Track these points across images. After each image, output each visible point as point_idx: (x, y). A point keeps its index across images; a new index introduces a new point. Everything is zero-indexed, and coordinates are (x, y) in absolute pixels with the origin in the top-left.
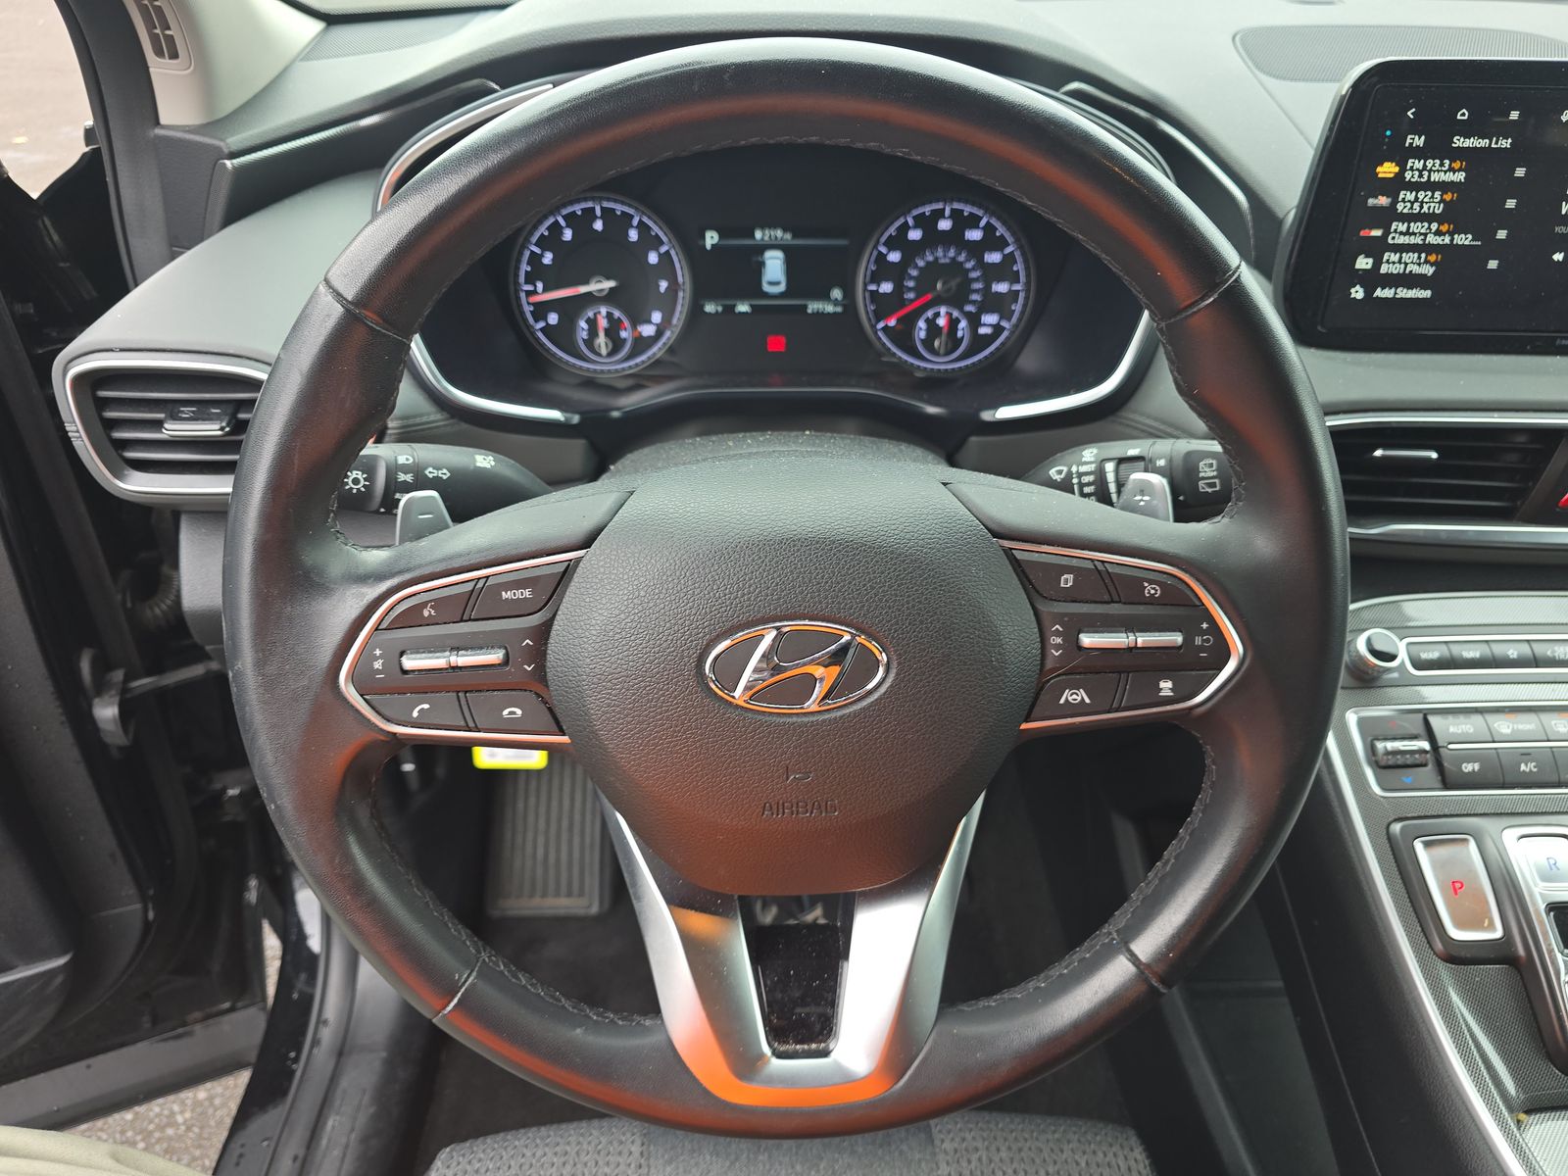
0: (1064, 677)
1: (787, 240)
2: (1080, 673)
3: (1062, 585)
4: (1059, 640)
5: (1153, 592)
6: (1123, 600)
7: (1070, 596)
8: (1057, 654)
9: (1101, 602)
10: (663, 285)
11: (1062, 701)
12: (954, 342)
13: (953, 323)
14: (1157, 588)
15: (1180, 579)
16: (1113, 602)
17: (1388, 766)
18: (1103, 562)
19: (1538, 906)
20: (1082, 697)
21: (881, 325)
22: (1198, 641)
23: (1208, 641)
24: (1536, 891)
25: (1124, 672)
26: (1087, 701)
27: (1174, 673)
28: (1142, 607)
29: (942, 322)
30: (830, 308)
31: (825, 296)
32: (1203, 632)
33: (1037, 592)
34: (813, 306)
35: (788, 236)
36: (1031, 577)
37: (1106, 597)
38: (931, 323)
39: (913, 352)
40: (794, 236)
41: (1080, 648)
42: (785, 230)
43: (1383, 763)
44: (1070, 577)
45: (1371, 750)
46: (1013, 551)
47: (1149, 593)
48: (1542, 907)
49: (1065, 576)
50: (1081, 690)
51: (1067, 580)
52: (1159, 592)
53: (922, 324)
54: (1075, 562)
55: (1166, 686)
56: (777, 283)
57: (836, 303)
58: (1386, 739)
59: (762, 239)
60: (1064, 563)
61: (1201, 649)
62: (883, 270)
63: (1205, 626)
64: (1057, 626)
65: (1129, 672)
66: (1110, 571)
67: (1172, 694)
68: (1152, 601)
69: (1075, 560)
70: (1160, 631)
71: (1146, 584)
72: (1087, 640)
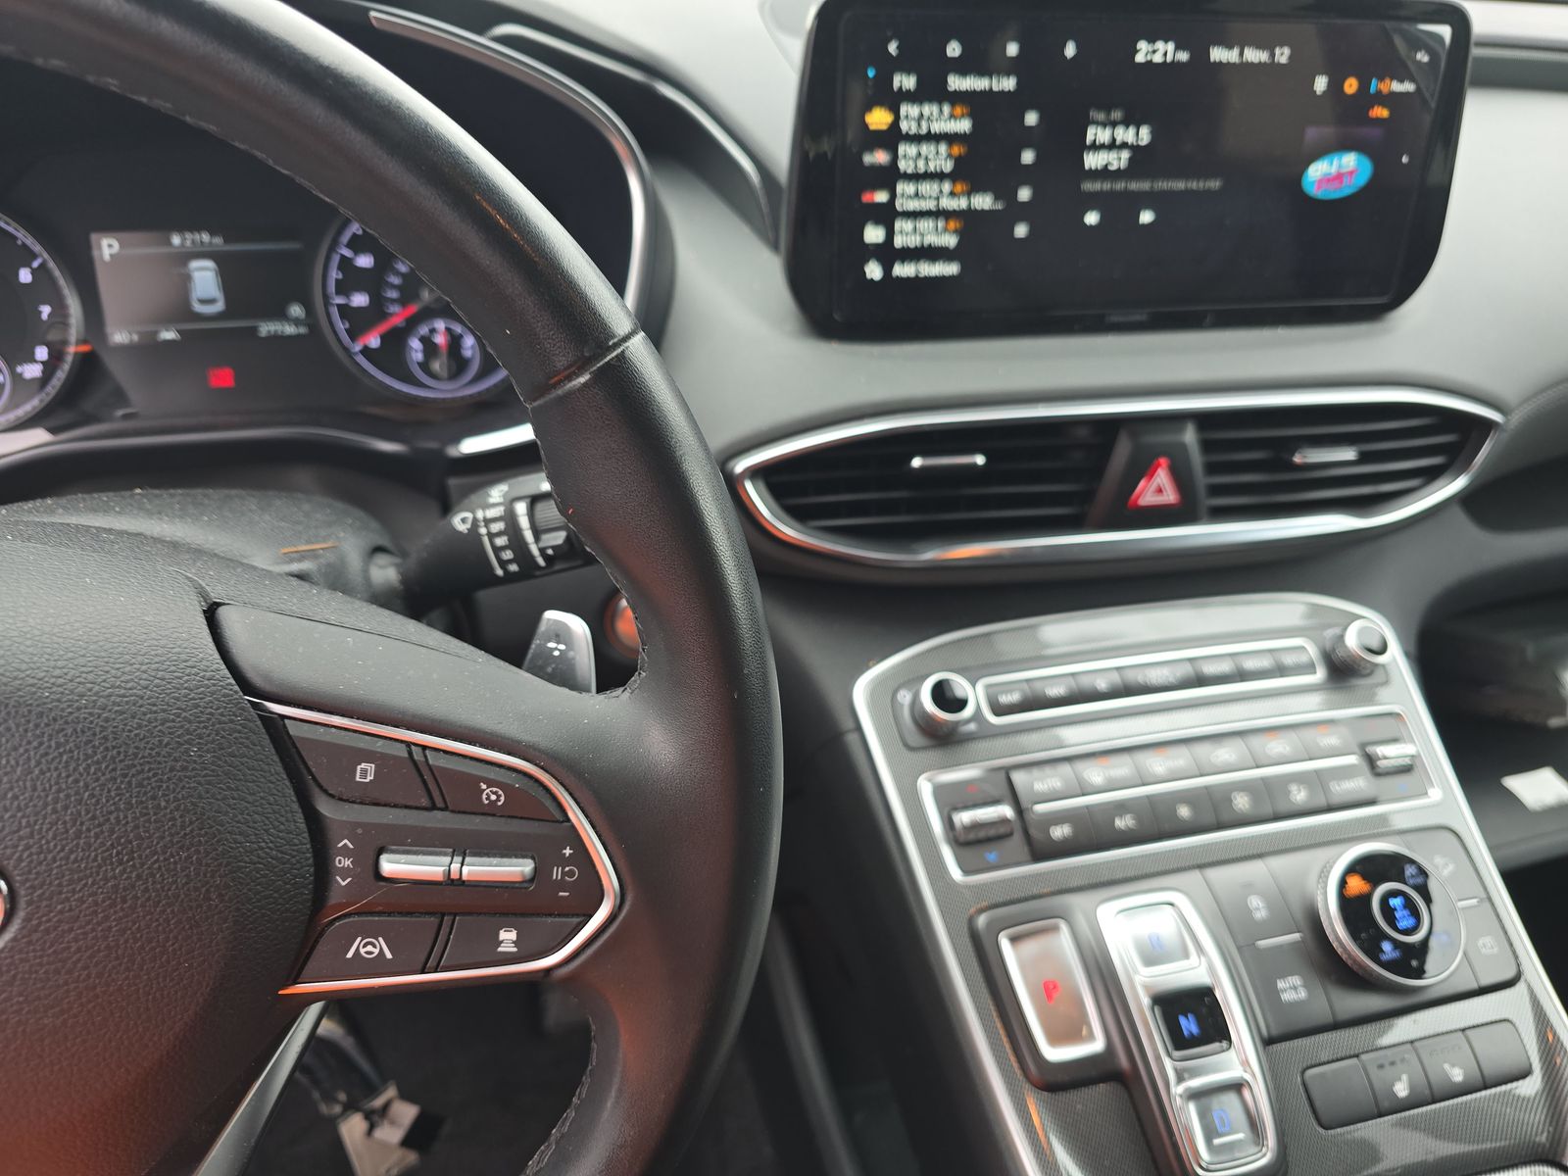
0: (356, 918)
1: (217, 245)
2: (379, 914)
3: (358, 779)
4: (347, 863)
5: (493, 797)
6: (450, 808)
7: (366, 797)
8: (344, 884)
9: (417, 808)
10: (46, 310)
11: (350, 955)
12: (458, 364)
13: (455, 342)
14: (500, 792)
15: (537, 781)
16: (433, 807)
17: (972, 843)
18: (424, 748)
19: (1140, 1002)
20: (381, 949)
21: (357, 347)
22: (557, 873)
23: (571, 874)
24: (1138, 980)
25: (450, 914)
26: (389, 955)
27: (522, 919)
28: (478, 819)
29: (440, 339)
30: (290, 330)
31: (281, 315)
32: (564, 862)
33: (320, 787)
34: (266, 328)
35: (218, 240)
36: (310, 763)
37: (425, 802)
38: (428, 343)
39: (409, 378)
40: (226, 241)
41: (378, 876)
42: (212, 234)
43: (962, 838)
44: (371, 767)
45: (949, 824)
46: (286, 721)
47: (488, 798)
48: (1146, 1001)
49: (363, 765)
50: (381, 939)
51: (365, 772)
52: (502, 798)
53: (415, 344)
54: (379, 746)
55: (508, 937)
56: (211, 301)
57: (297, 322)
58: (966, 807)
59: (182, 245)
60: (362, 745)
61: (561, 885)
62: (352, 279)
63: (568, 852)
64: (346, 841)
65: (455, 915)
66: (431, 762)
67: (515, 949)
68: (491, 811)
69: (381, 742)
70: (502, 856)
71: (484, 786)
72: (390, 866)
